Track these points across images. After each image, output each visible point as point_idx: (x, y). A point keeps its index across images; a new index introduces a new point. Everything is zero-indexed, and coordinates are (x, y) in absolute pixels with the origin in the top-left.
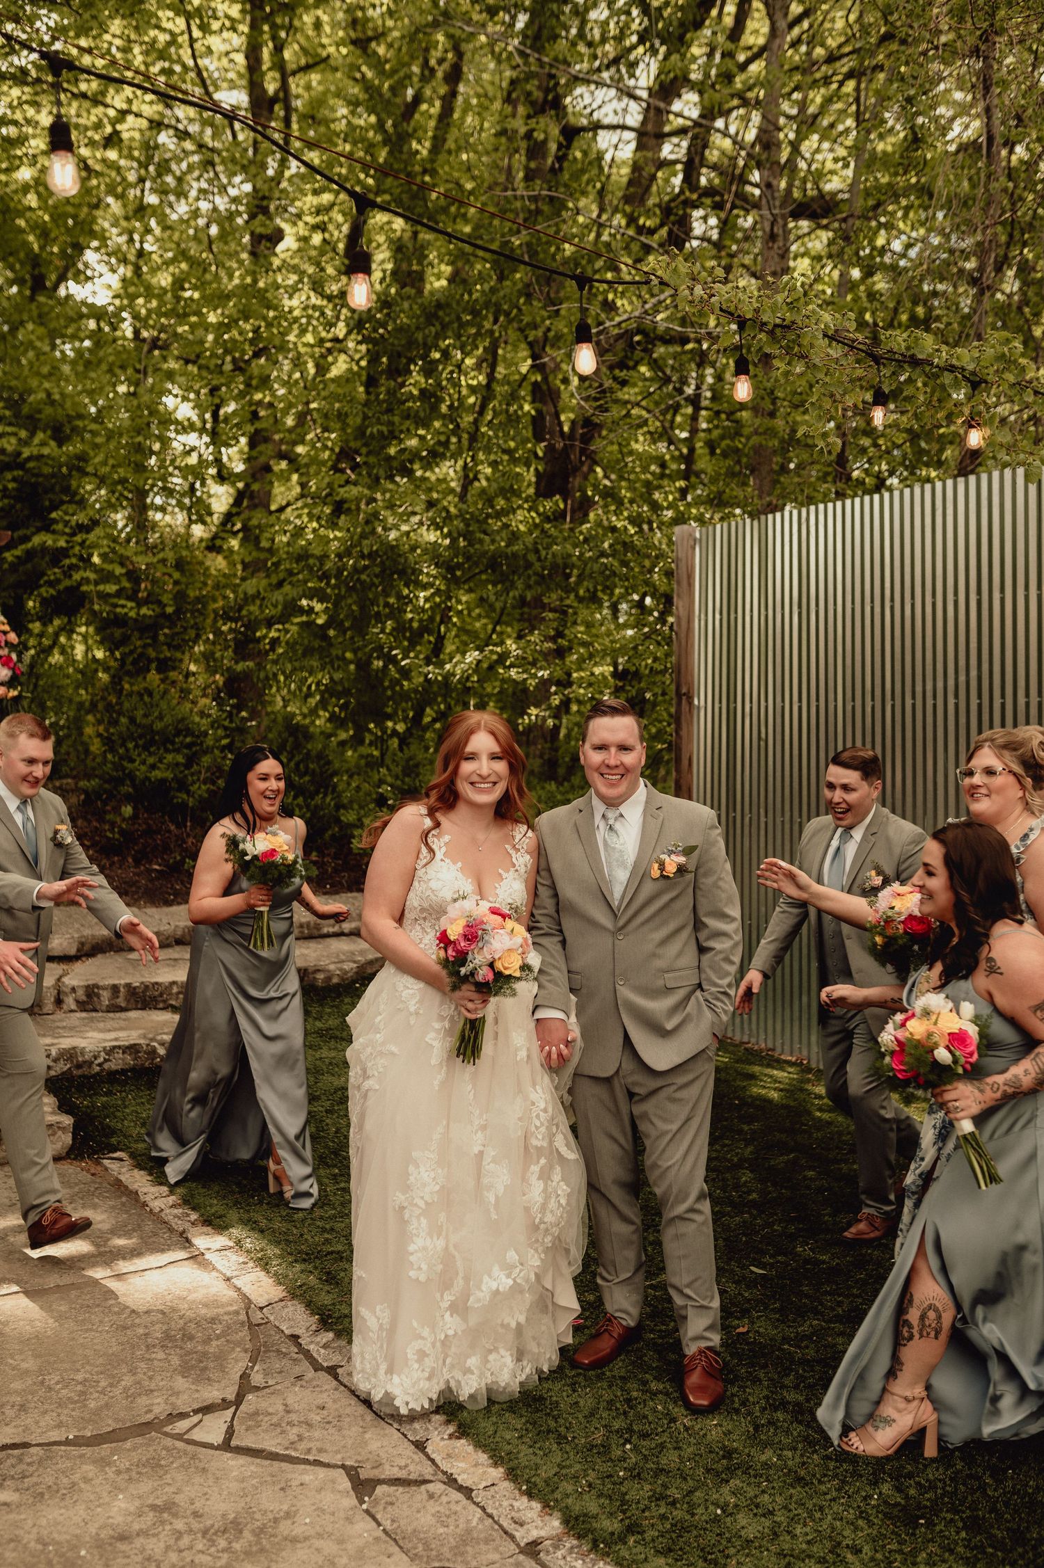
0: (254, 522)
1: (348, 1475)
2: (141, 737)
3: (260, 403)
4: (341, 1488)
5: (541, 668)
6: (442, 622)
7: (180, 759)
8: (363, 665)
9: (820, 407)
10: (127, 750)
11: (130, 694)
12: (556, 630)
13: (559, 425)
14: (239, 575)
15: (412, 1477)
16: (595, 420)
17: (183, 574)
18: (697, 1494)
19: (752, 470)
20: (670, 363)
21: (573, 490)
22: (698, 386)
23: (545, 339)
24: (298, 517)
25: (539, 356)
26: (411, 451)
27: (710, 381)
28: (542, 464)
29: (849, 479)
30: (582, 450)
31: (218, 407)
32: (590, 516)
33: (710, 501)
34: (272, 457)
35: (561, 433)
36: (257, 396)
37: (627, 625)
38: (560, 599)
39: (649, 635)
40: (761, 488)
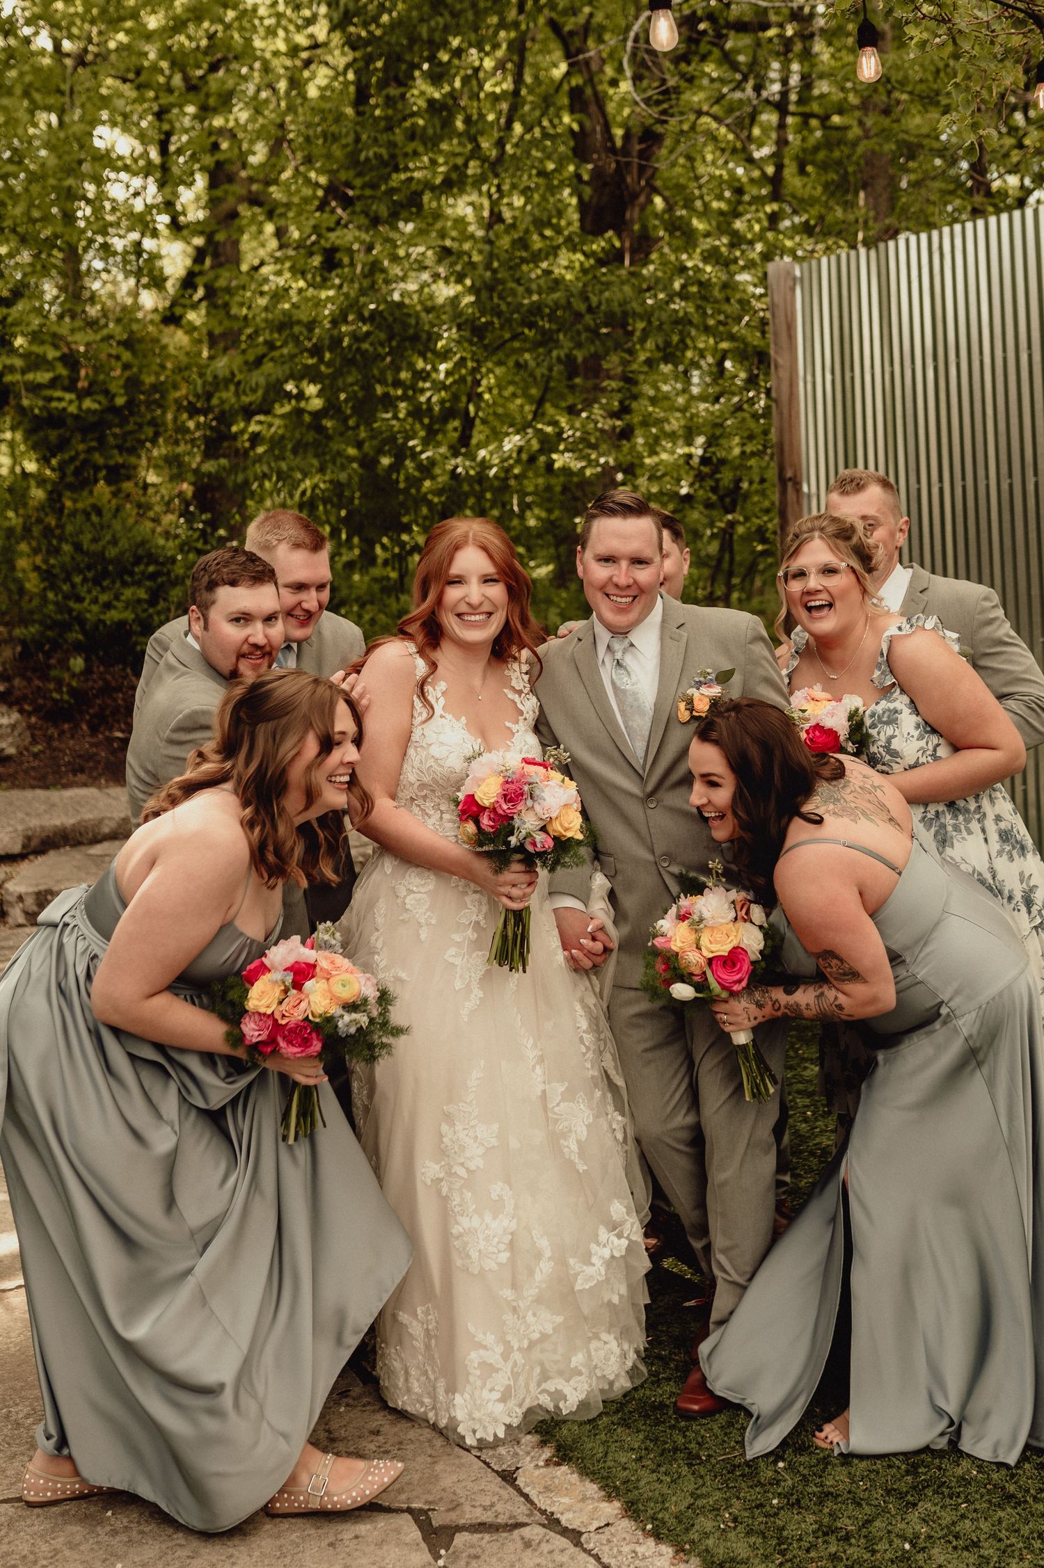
0: (221, 283)
1: (416, 1521)
2: (89, 568)
3: (221, 131)
4: (408, 1539)
5: (603, 455)
6: (469, 401)
7: (142, 594)
8: (369, 463)
9: (968, 89)
10: (73, 586)
11: (73, 514)
12: (621, 402)
13: (610, 137)
14: (205, 354)
15: (501, 1520)
16: (659, 129)
17: (134, 353)
18: (877, 1524)
19: (864, 186)
20: (742, 58)
21: (632, 222)
22: (785, 82)
23: (586, 29)
24: (279, 273)
25: (580, 51)
26: (419, 181)
27: (794, 80)
28: (587, 191)
29: (989, 193)
30: (642, 169)
31: (168, 134)
32: (654, 256)
33: (807, 229)
34: (241, 199)
35: (613, 150)
36: (218, 122)
37: (703, 398)
38: (625, 363)
39: (738, 408)
40: (875, 208)
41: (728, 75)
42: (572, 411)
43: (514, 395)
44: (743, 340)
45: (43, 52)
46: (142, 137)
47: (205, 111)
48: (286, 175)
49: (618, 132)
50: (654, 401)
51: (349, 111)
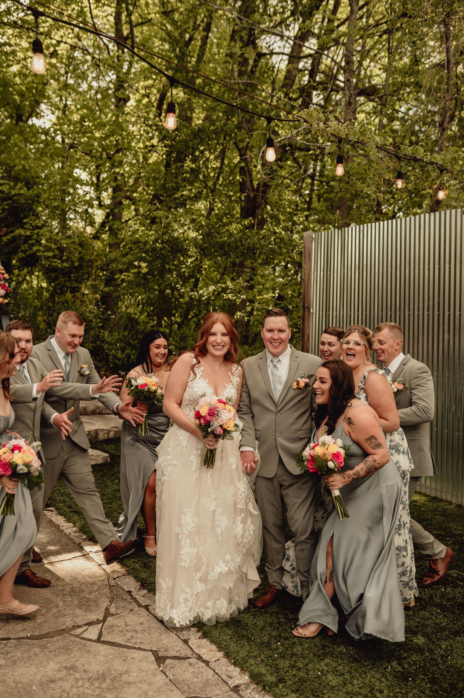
0: (115, 227)
1: (153, 654)
3: (118, 173)
4: (150, 660)
5: (242, 294)
6: (198, 273)
8: (162, 292)
11: (58, 303)
12: (250, 277)
13: (252, 185)
14: (107, 250)
15: (182, 656)
16: (269, 184)
17: (83, 249)
18: (310, 665)
19: (339, 208)
20: (300, 160)
21: (258, 215)
22: (315, 170)
23: (247, 147)
24: (135, 224)
25: (244, 155)
26: (186, 195)
27: (318, 168)
28: (243, 203)
29: (381, 212)
30: (263, 197)
31: (100, 174)
32: (265, 227)
33: (319, 221)
34: (123, 198)
35: (253, 190)
36: (117, 170)
37: (279, 276)
38: (252, 263)
39: (291, 280)
40: (342, 216)
41: (296, 165)
42: (233, 280)
43: (214, 271)
44: (294, 259)
45: (58, 142)
46: (90, 174)
47: (113, 166)
48: (140, 189)
49: (255, 183)
50: (263, 276)
51: (163, 169)
